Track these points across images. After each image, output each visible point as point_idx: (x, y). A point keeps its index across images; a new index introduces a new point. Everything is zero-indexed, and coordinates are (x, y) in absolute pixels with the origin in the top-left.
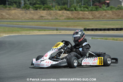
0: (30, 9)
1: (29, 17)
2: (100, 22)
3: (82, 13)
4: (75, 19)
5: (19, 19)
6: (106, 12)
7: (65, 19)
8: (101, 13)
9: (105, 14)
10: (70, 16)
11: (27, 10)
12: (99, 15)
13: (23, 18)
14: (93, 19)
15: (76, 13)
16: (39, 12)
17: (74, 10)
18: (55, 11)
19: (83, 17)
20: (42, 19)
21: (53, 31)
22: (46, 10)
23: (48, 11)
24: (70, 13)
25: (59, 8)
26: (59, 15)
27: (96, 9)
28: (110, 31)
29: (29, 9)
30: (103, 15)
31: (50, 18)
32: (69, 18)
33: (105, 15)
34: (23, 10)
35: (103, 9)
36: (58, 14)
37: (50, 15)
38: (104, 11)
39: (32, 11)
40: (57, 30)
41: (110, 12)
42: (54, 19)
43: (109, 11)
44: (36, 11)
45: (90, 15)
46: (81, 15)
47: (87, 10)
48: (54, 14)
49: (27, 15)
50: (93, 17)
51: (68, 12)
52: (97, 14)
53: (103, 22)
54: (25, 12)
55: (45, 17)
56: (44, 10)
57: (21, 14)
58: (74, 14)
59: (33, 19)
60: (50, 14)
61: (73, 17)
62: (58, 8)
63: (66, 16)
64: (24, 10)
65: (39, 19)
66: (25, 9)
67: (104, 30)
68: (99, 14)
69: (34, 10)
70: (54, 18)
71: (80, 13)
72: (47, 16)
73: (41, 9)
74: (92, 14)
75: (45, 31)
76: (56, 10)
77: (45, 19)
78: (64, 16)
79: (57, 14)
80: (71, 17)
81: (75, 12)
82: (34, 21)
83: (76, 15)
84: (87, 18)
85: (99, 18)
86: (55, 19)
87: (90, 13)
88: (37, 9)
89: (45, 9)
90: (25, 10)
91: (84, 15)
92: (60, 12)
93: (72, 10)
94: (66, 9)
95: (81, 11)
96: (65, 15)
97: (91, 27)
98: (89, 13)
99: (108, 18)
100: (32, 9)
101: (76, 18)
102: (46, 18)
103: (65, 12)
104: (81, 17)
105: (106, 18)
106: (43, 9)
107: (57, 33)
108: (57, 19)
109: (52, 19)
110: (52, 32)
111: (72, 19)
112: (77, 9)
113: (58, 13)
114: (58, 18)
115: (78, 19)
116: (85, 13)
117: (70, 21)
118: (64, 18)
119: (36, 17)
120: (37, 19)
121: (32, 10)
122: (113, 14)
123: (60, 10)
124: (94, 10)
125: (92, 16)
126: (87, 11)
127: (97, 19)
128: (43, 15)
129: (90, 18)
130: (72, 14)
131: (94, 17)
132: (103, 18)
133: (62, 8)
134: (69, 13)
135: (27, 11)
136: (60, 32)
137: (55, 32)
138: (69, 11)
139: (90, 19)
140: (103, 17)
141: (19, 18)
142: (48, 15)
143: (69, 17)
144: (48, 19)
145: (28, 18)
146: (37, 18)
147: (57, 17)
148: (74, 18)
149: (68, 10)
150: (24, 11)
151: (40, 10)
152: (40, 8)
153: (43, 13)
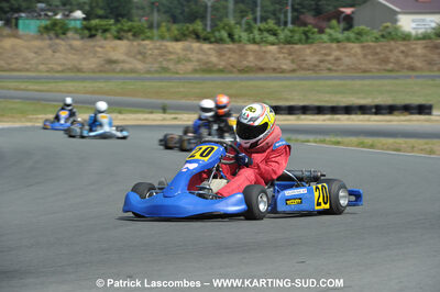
0: (70, 34)
1: (64, 64)
2: (321, 82)
3: (254, 51)
4: (231, 72)
5: (27, 70)
6: (339, 49)
7: (195, 71)
8: (323, 52)
9: (337, 53)
10: (214, 59)
11: (57, 36)
12: (317, 58)
13: (41, 67)
14: (293, 71)
15: (234, 52)
16: (101, 47)
17: (228, 40)
18: (158, 44)
19: (261, 64)
20: (114, 71)
21: (152, 113)
22: (128, 39)
23: (135, 43)
24: (211, 52)
25: (176, 32)
26: (172, 57)
27: (304, 37)
28: (353, 117)
29: (64, 34)
30: (331, 58)
31: (140, 66)
32: (208, 69)
33: (337, 59)
34: (43, 39)
35: (330, 35)
36: (170, 53)
37: (139, 57)
38: (334, 45)
39: (77, 43)
40: (164, 109)
41: (355, 48)
42: (156, 71)
43: (352, 45)
44: (90, 43)
45: (284, 58)
46: (251, 59)
47: (272, 38)
48: (156, 52)
49: (57, 55)
50: (294, 66)
51: (206, 46)
52: (308, 53)
53: (329, 82)
54: (50, 46)
55: (124, 62)
56: (120, 39)
57: (36, 53)
58: (228, 54)
59: (79, 70)
60: (142, 54)
61: (223, 63)
62: (169, 30)
63: (198, 61)
64: (45, 36)
65: (101, 71)
66: (52, 34)
67: (334, 110)
68: (315, 53)
69: (82, 38)
70: (156, 66)
71: (247, 51)
72: (131, 59)
73: (108, 35)
74: (290, 54)
75: (120, 112)
76: (162, 38)
77: (122, 71)
78: (190, 60)
79: (165, 53)
80: (215, 65)
81: (231, 46)
82: (84, 79)
83: (234, 58)
84: (274, 70)
85: (314, 68)
86: (160, 73)
87: (285, 51)
88: (92, 36)
89: (122, 34)
90: (51, 39)
91: (261, 59)
92: (178, 46)
93: (220, 41)
94: (198, 37)
95: (254, 42)
96: (194, 57)
97: (287, 100)
98: (280, 52)
99: (350, 69)
100: (77, 36)
101: (233, 66)
102: (127, 66)
103: (196, 45)
104: (252, 65)
105: (342, 68)
106: (115, 34)
107: (164, 119)
108: (166, 70)
109: (148, 72)
110: (146, 116)
111: (221, 71)
112: (236, 37)
113: (171, 49)
114: (171, 66)
115: (242, 71)
116: (265, 52)
117: (213, 80)
118: (190, 67)
119: (90, 63)
120: (93, 71)
121: (74, 39)
122: (365, 56)
123: (177, 40)
124: (300, 41)
125: (293, 61)
126: (273, 44)
127: (308, 73)
128: (114, 56)
129: (284, 67)
130: (220, 54)
131: (300, 67)
132: (329, 70)
133: (186, 32)
134: (210, 49)
135: (57, 41)
136: (176, 118)
137: (157, 118)
138: (211, 43)
139: (283, 71)
140: (330, 66)
141: (28, 67)
142: (134, 57)
143: (206, 63)
144: (133, 71)
145: (60, 68)
146: (93, 66)
147: (165, 64)
148: (225, 68)
149: (206, 40)
150: (48, 42)
151: (106, 39)
152: (105, 31)
153: (114, 49)
